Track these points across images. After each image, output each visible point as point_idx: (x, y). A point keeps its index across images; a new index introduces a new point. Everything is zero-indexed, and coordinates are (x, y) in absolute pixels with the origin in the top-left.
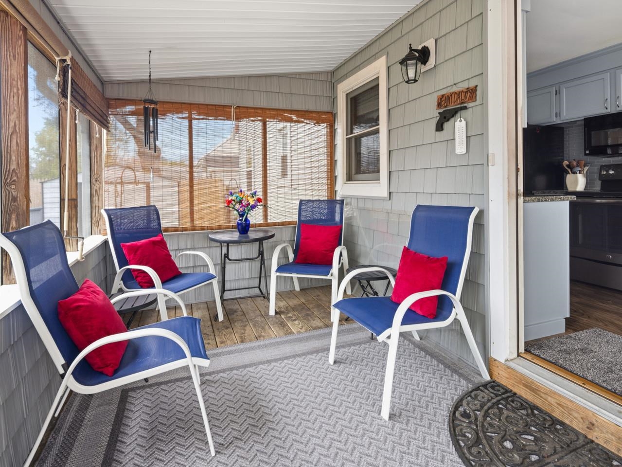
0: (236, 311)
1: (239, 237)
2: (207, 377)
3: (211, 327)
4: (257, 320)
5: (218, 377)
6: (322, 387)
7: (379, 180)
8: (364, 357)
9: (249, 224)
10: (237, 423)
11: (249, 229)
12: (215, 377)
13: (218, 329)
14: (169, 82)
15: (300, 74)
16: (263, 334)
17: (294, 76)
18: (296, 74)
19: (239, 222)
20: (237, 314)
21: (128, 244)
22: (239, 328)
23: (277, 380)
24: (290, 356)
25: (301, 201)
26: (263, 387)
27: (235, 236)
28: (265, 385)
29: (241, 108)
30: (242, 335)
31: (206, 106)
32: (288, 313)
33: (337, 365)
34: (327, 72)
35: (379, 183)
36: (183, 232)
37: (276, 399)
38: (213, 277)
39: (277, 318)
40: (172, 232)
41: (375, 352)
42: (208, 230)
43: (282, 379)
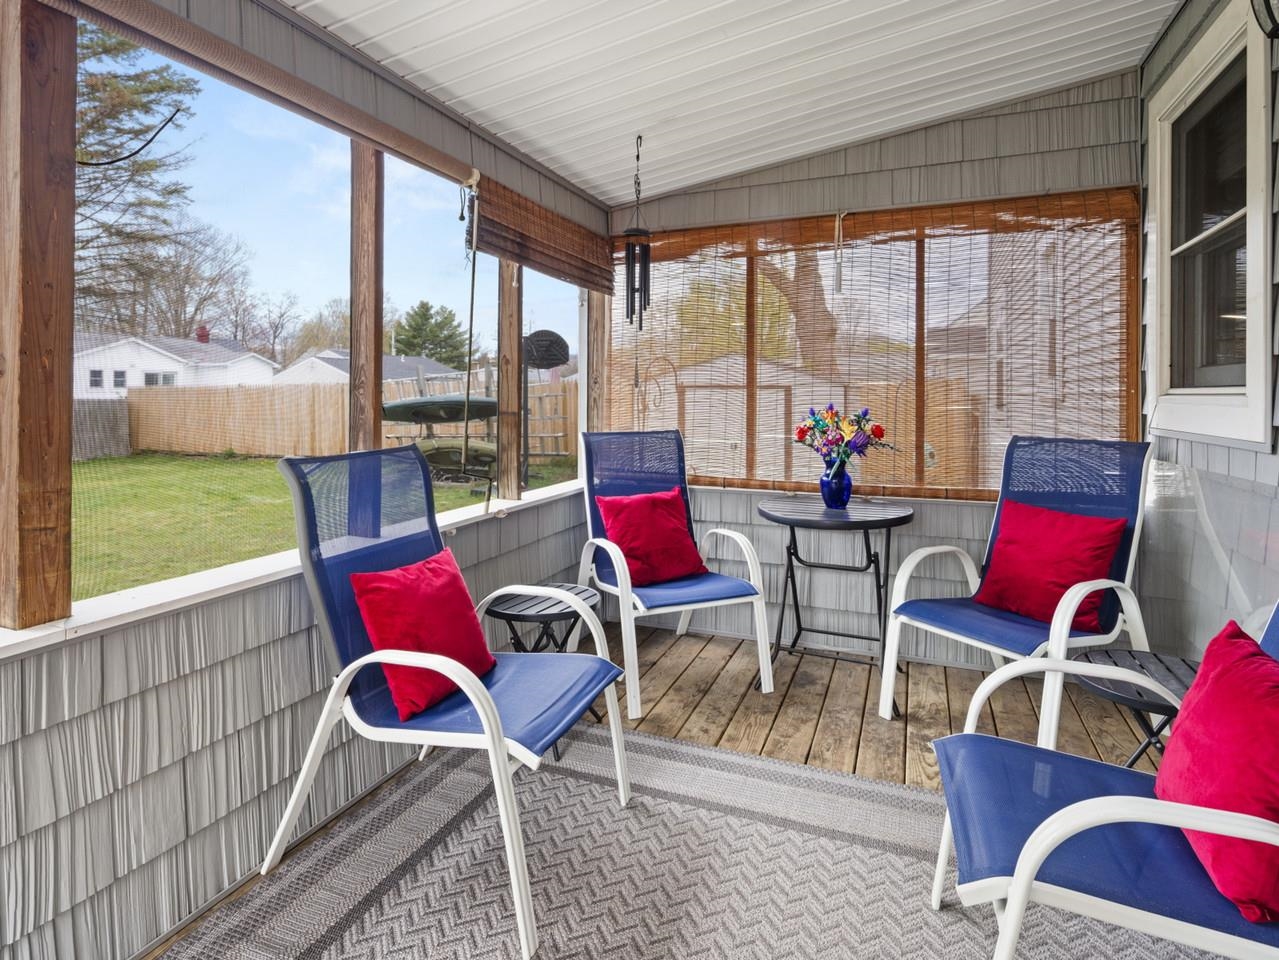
0: (813, 682)
1: (826, 514)
2: (647, 800)
3: (737, 699)
4: (843, 717)
5: (664, 806)
6: (856, 953)
7: (1244, 385)
8: (1051, 937)
9: (850, 484)
10: (617, 922)
11: (848, 497)
12: (662, 804)
13: (747, 708)
14: (713, 187)
15: (1027, 100)
16: (828, 755)
17: (1006, 111)
18: (1013, 103)
19: (825, 478)
20: (811, 688)
21: (608, 498)
22: (790, 720)
23: (769, 874)
24: (843, 833)
25: (1016, 439)
26: (724, 875)
27: (817, 509)
28: (734, 871)
29: (856, 216)
30: (782, 739)
31: (779, 224)
32: (929, 726)
33: (946, 917)
34: (1122, 74)
35: (1244, 394)
36: (727, 489)
37: (728, 917)
38: (752, 592)
39: (891, 729)
40: (705, 485)
41: (1108, 943)
42: (774, 489)
43: (781, 878)
